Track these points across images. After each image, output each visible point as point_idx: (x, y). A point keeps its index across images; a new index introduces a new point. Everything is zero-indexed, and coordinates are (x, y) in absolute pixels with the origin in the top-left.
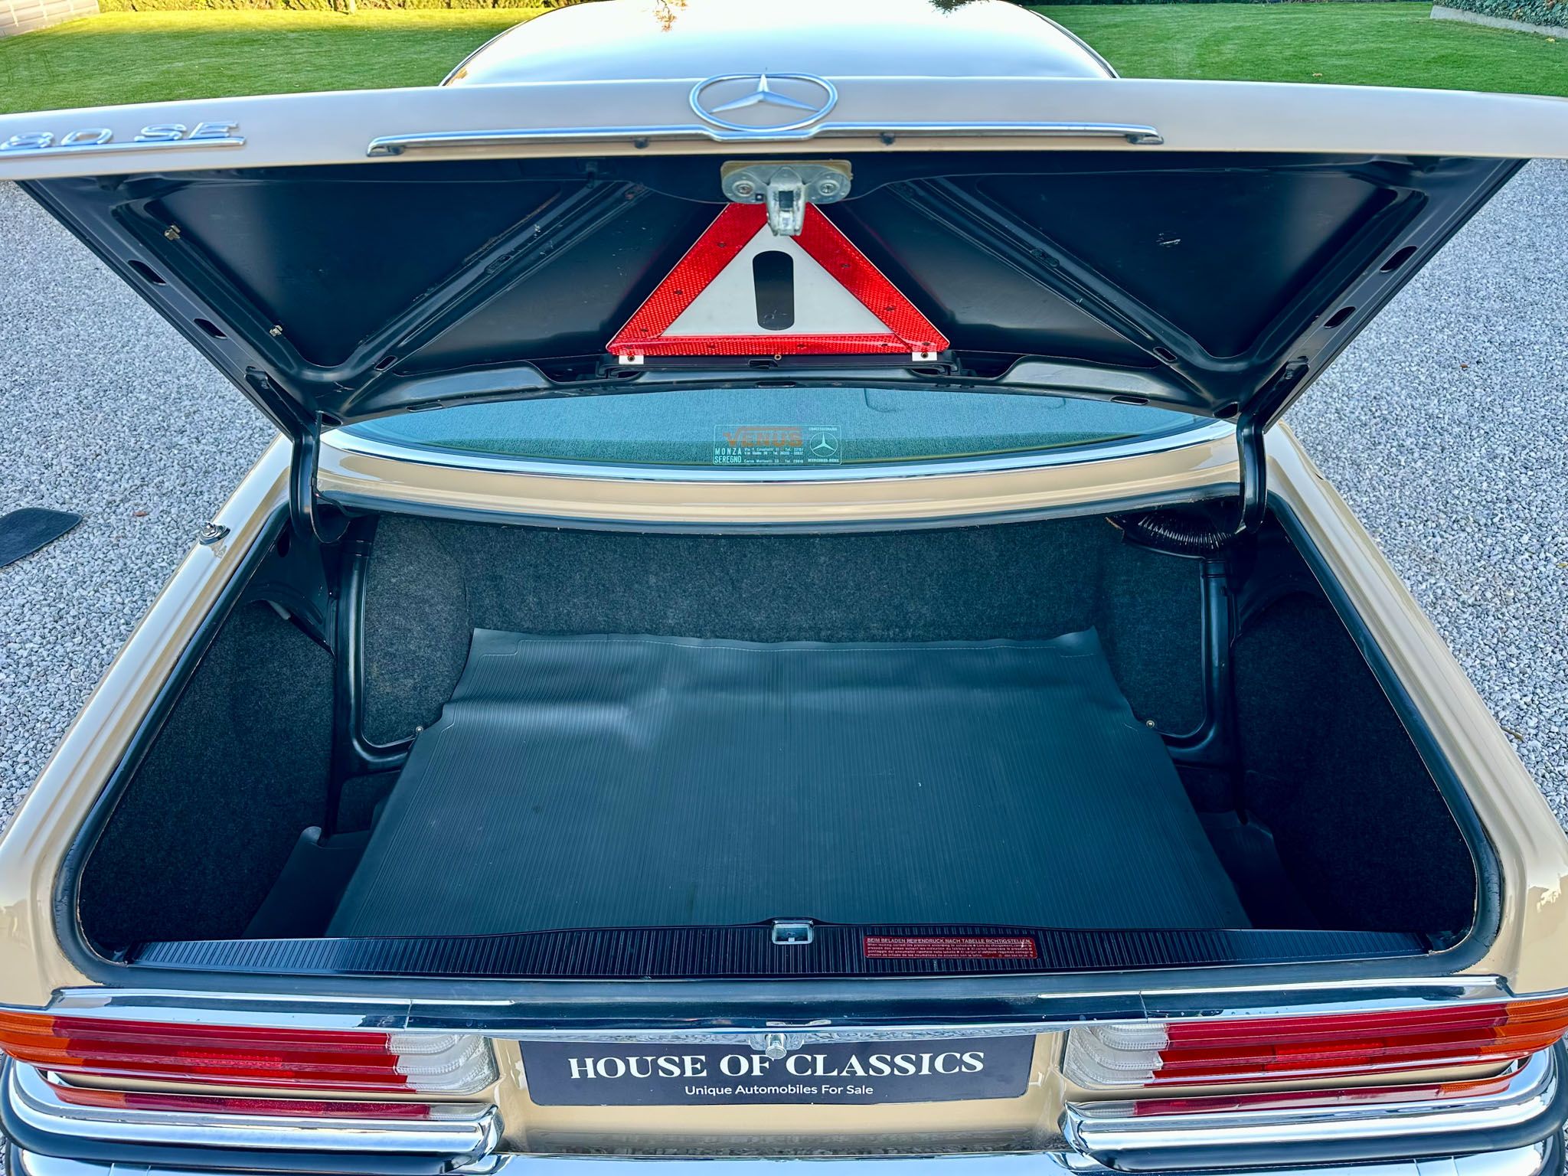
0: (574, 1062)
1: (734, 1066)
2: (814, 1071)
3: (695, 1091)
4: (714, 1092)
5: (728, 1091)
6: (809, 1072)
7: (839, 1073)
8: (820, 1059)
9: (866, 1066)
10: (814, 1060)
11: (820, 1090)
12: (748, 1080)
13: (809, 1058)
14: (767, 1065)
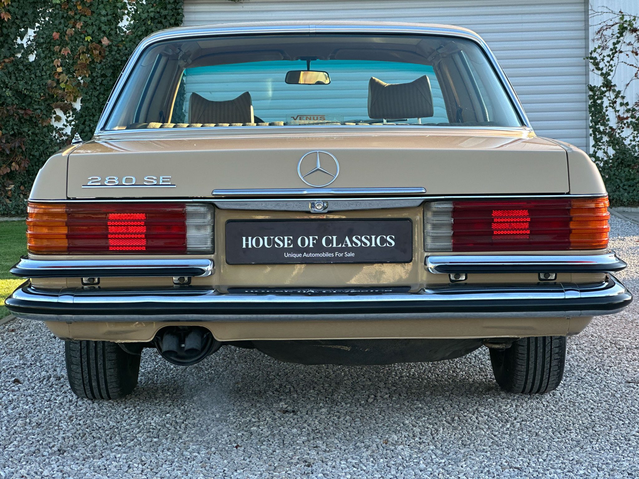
0: (244, 238)
1: (303, 242)
2: (332, 245)
3: (288, 255)
4: (295, 256)
5: (300, 255)
6: (331, 245)
7: (342, 245)
8: (335, 237)
9: (352, 242)
10: (332, 238)
11: (334, 255)
12: (308, 250)
13: (330, 237)
14: (315, 242)
